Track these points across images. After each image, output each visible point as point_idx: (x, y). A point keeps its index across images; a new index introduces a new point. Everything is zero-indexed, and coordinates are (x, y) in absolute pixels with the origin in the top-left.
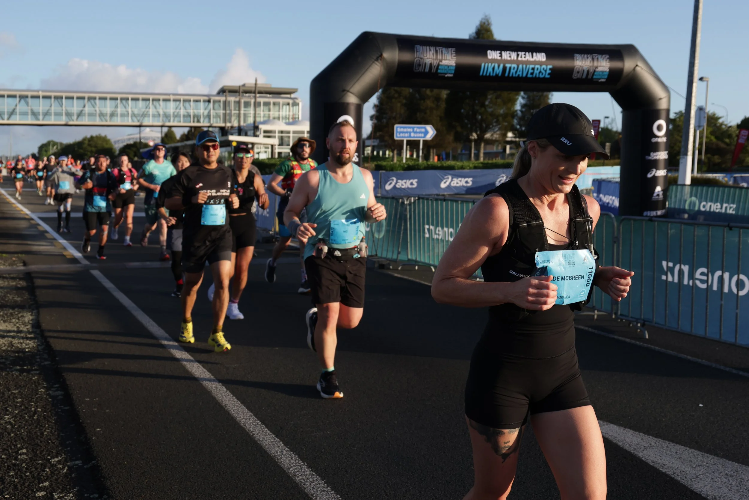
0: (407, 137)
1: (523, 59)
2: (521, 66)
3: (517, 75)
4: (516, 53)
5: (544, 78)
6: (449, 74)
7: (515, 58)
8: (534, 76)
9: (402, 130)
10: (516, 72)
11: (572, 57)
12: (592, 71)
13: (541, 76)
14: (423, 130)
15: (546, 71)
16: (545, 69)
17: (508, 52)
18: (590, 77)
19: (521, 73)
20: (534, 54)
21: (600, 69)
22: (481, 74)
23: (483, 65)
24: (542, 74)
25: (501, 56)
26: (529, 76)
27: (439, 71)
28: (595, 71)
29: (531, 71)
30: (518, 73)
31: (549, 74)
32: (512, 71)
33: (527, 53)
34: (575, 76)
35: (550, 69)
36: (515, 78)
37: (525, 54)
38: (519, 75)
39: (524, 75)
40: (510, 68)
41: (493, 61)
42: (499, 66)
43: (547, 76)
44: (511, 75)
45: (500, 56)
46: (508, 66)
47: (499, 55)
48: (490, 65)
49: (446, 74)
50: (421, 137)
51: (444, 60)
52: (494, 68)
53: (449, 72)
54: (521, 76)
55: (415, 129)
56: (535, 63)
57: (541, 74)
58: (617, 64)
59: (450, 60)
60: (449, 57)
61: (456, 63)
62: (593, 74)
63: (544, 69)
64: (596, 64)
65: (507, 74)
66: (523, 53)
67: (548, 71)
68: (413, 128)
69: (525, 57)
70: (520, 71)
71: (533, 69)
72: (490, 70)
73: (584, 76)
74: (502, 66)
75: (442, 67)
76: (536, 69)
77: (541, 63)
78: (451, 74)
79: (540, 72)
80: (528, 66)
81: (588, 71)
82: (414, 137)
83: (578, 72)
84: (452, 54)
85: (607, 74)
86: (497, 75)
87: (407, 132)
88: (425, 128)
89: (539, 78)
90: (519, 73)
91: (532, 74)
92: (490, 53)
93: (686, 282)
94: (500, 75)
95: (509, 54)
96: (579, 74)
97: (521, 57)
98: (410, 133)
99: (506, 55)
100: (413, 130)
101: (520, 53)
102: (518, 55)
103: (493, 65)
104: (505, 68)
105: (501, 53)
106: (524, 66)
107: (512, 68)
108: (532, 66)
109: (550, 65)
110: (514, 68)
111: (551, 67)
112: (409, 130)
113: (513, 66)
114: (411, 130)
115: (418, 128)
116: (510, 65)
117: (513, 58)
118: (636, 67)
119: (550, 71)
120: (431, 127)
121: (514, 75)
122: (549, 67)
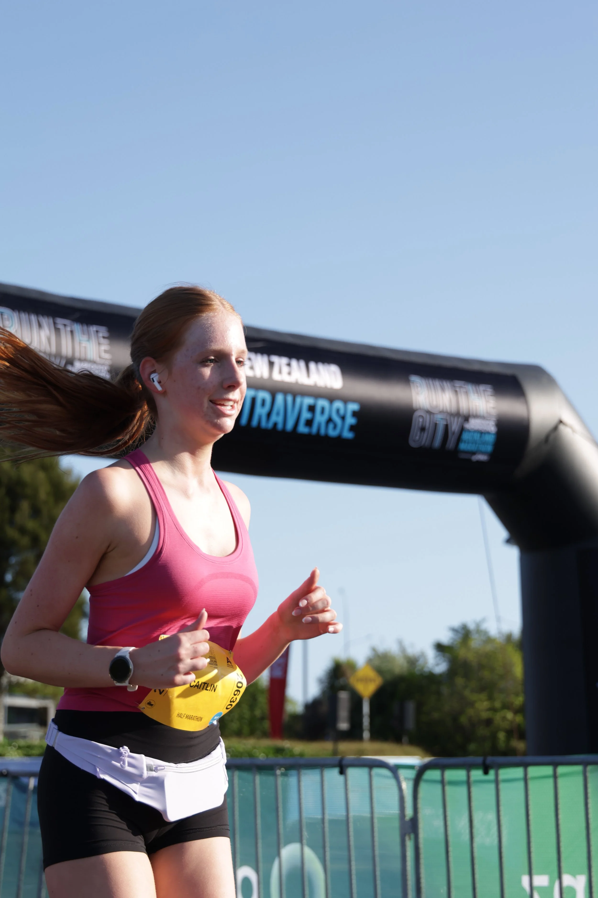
1: (286, 378)
2: (280, 398)
3: (270, 425)
4: (267, 358)
5: (339, 439)
8: (314, 430)
10: (269, 415)
11: (406, 386)
12: (455, 427)
13: (332, 433)
15: (343, 418)
16: (342, 412)
18: (451, 444)
19: (280, 420)
20: (313, 366)
21: (474, 422)
24: (335, 427)
26: (302, 429)
28: (462, 430)
29: (306, 415)
30: (274, 418)
31: (352, 428)
32: (258, 409)
33: (294, 362)
34: (416, 439)
35: (355, 414)
36: (266, 431)
37: (289, 365)
38: (275, 424)
39: (290, 426)
40: (254, 400)
43: (348, 435)
44: (255, 423)
51: (79, 359)
54: (280, 427)
56: (316, 392)
57: (331, 426)
62: (459, 439)
63: (338, 411)
64: (464, 406)
65: (244, 421)
66: (285, 360)
67: (351, 420)
69: (289, 373)
70: (278, 414)
71: (312, 409)
73: (437, 443)
76: (318, 410)
77: (331, 395)
79: (330, 420)
80: (298, 400)
81: (446, 427)
83: (423, 429)
84: (99, 344)
85: (491, 439)
89: (327, 437)
90: (277, 418)
91: (309, 423)
96: (425, 436)
97: (280, 372)
101: (277, 359)
102: (271, 364)
106: (290, 399)
107: (259, 402)
108: (308, 401)
109: (354, 401)
110: (263, 401)
111: (356, 407)
113: (260, 394)
116: (253, 393)
117: (258, 374)
118: (557, 425)
119: (354, 420)
121: (263, 424)
122: (350, 407)
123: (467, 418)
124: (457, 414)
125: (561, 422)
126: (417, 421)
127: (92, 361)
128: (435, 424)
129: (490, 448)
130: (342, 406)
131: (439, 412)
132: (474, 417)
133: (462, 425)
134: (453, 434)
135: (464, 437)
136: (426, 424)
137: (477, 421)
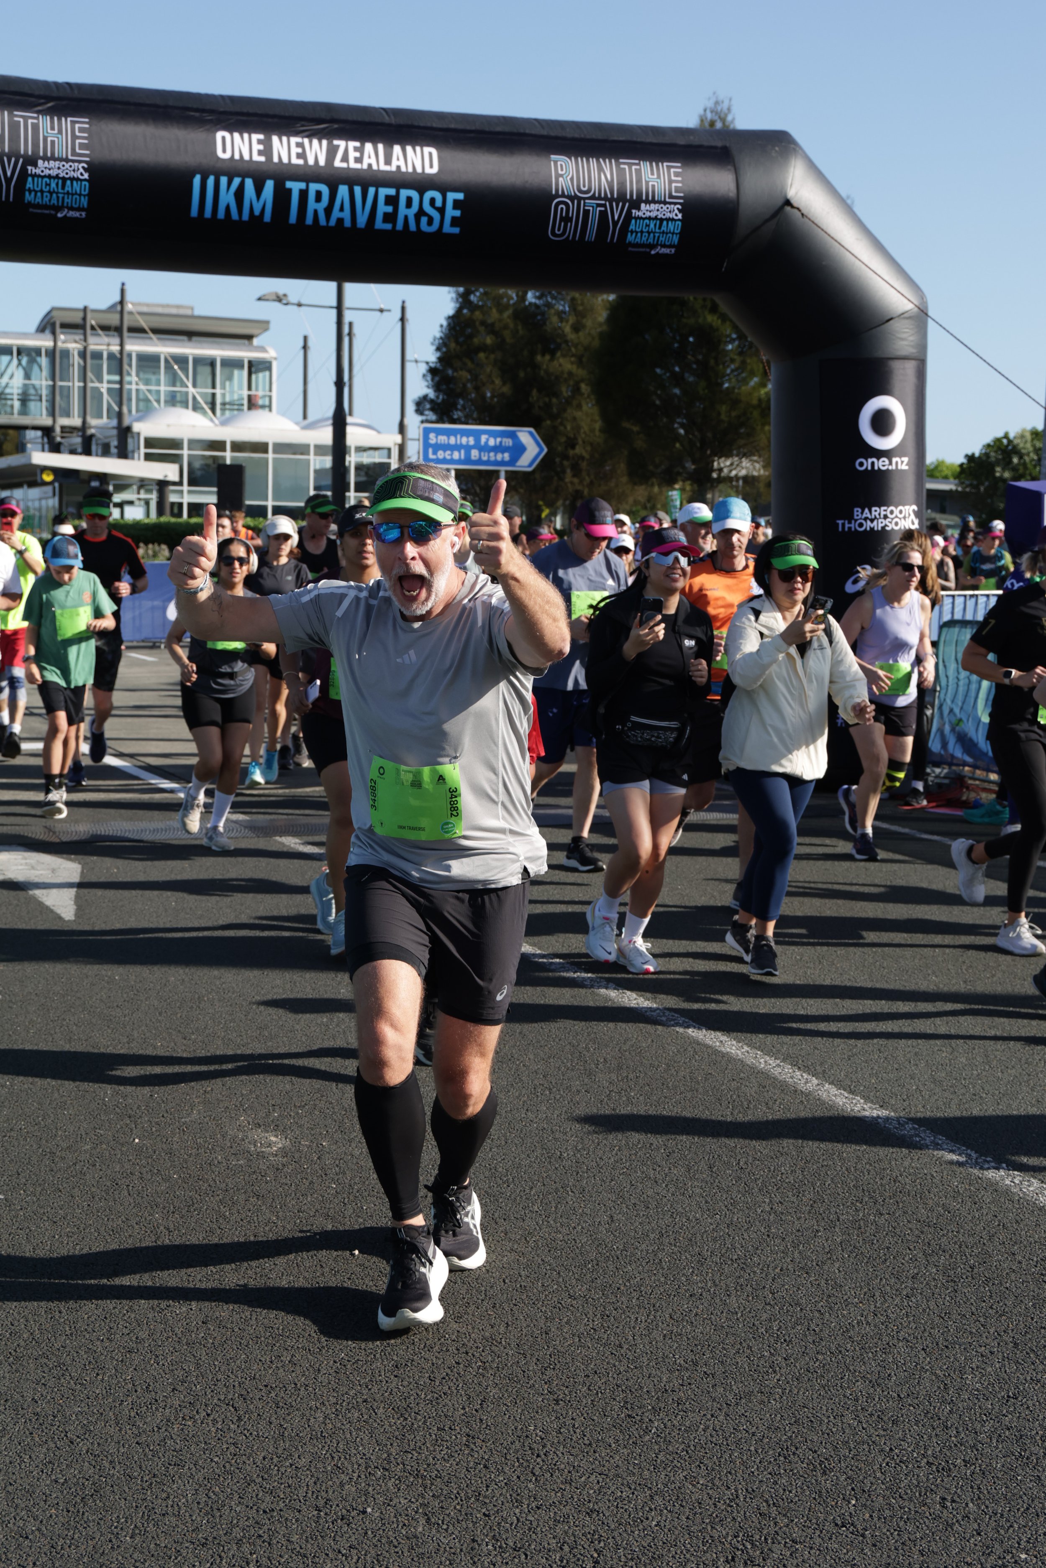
0: (459, 462)
1: (353, 165)
2: (343, 190)
3: (333, 222)
4: (325, 142)
5: (440, 235)
6: (71, 209)
7: (323, 160)
8: (399, 225)
9: (443, 439)
10: (329, 210)
12: (618, 215)
13: (426, 227)
14: (508, 442)
15: (442, 210)
17: (294, 140)
18: (613, 235)
19: (346, 215)
20: (397, 149)
21: (650, 210)
22: (194, 212)
23: (197, 180)
24: (430, 221)
25: (267, 150)
26: (379, 224)
27: (29, 197)
28: (629, 219)
29: (383, 208)
30: (336, 214)
31: (455, 221)
32: (312, 205)
33: (369, 146)
34: (555, 230)
35: (457, 204)
36: (328, 230)
37: (361, 150)
38: (340, 221)
39: (362, 221)
40: (304, 194)
41: (238, 167)
42: (259, 190)
43: (447, 229)
44: (309, 220)
45: (260, 153)
46: (295, 187)
47: (257, 147)
48: (224, 180)
49: (59, 209)
50: (502, 463)
51: (45, 158)
52: (239, 194)
53: (69, 200)
54: (348, 223)
55: (484, 438)
56: (399, 181)
57: (424, 220)
59: (67, 160)
60: (63, 148)
61: (91, 168)
62: (627, 230)
63: (432, 201)
64: (631, 191)
65: (293, 218)
66: (352, 144)
67: (451, 212)
68: (477, 435)
69: (359, 160)
70: (342, 209)
71: (392, 201)
72: (227, 197)
73: (591, 235)
74: (269, 185)
75: (39, 184)
76: (402, 202)
77: (421, 184)
78: (79, 209)
79: (421, 213)
80: (372, 191)
82: (479, 462)
83: (566, 219)
84: (74, 139)
85: (677, 227)
86: (256, 219)
87: (457, 447)
88: (513, 435)
89: (419, 233)
90: (342, 215)
91: (390, 218)
92: (224, 138)
94: (267, 217)
95: (300, 143)
96: (571, 226)
97: (345, 158)
98: (468, 448)
99: (287, 148)
100: (477, 440)
101: (341, 144)
102: (333, 149)
103: (237, 181)
104: (282, 196)
105: (267, 141)
106: (358, 190)
107: (312, 197)
108: (384, 192)
109: (456, 190)
110: (319, 195)
111: (460, 196)
112: (464, 440)
113: (314, 187)
114: (472, 441)
115: (491, 434)
116: (303, 185)
117: (311, 162)
118: (781, 208)
119: (458, 213)
120: (531, 433)
121: (322, 221)
122: (452, 196)
123: (636, 204)
124: (622, 197)
125: (788, 203)
126: (557, 210)
127: (60, 159)
128: (586, 212)
129: (676, 239)
130: (437, 195)
131: (593, 197)
132: (647, 202)
133: (629, 213)
134: (615, 223)
135: (632, 227)
136: (573, 213)
137: (653, 206)
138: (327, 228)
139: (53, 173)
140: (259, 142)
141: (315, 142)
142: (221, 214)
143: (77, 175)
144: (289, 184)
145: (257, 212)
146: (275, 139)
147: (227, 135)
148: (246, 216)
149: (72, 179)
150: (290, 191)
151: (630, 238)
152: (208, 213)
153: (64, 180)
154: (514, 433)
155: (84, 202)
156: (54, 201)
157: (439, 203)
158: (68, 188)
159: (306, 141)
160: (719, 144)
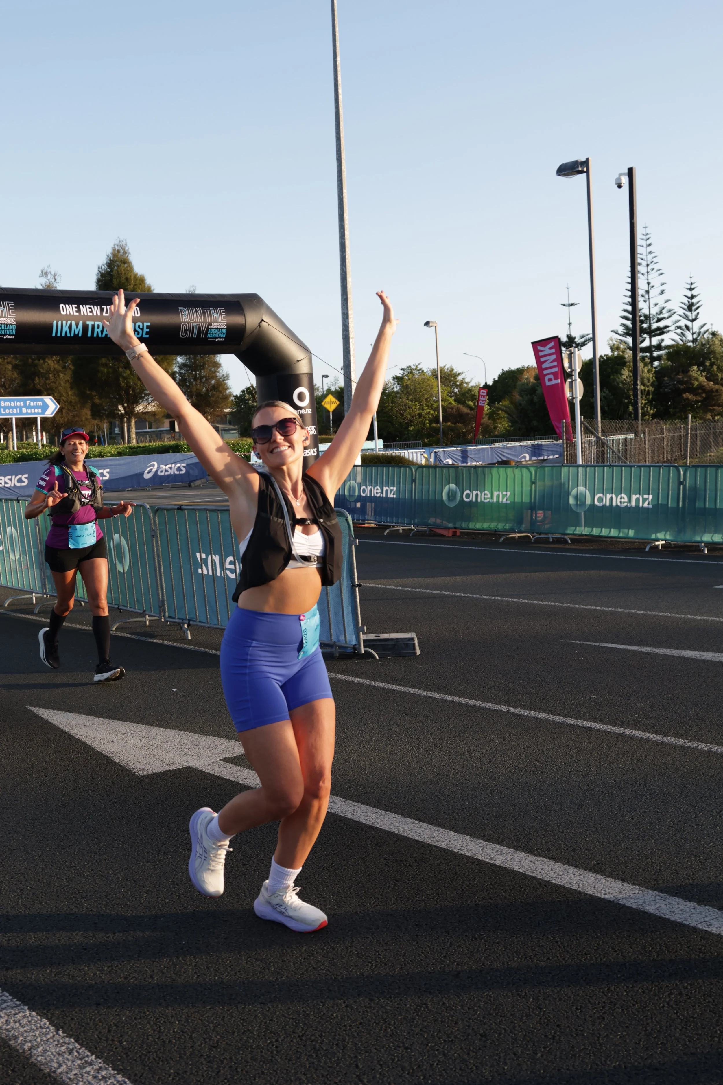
0: (17, 414)
3: (104, 336)
4: (99, 306)
6: (9, 335)
7: (99, 314)
9: (8, 404)
10: (102, 332)
11: (177, 312)
12: (204, 328)
14: (40, 403)
15: (142, 329)
17: (88, 306)
18: (203, 335)
21: (214, 325)
22: (54, 334)
23: (55, 322)
25: (79, 311)
28: (208, 328)
30: (105, 333)
31: (147, 333)
32: (96, 330)
34: (183, 335)
35: (148, 327)
40: (93, 326)
41: (68, 317)
42: (77, 326)
43: (145, 336)
44: (95, 335)
45: (76, 312)
46: (90, 323)
47: (75, 310)
48: (64, 322)
49: (5, 335)
50: (38, 414)
52: (70, 327)
53: (8, 332)
55: (28, 402)
58: (237, 319)
59: (8, 318)
60: (6, 313)
61: (17, 320)
62: (207, 332)
63: (139, 326)
64: (208, 319)
65: (89, 335)
67: (146, 330)
68: (25, 401)
72: (66, 329)
73: (195, 335)
74: (81, 324)
78: (12, 335)
81: (199, 328)
82: (27, 413)
83: (186, 330)
84: (9, 309)
85: (225, 331)
86: (76, 336)
87: (16, 407)
88: (42, 401)
92: (63, 307)
93: (218, 574)
94: (80, 335)
95: (90, 308)
96: (188, 333)
98: (21, 408)
99: (85, 310)
100: (25, 404)
102: (102, 310)
103: (69, 322)
104: (85, 328)
105: (78, 308)
107: (96, 326)
109: (147, 321)
110: (98, 327)
111: (149, 324)
112: (18, 404)
113: (97, 323)
114: (22, 404)
115: (31, 400)
116: (92, 323)
117: (95, 314)
118: (261, 322)
119: (148, 330)
120: (51, 399)
121: (100, 335)
122: (146, 324)
123: (210, 324)
124: (205, 322)
126: (183, 328)
127: (5, 317)
128: (193, 327)
129: (224, 335)
130: (141, 324)
131: (195, 322)
132: (214, 323)
133: (208, 327)
134: (203, 331)
135: (209, 332)
136: (188, 328)
137: (216, 324)
138: (102, 338)
139: (3, 322)
140: (76, 308)
141: (95, 307)
142: (63, 335)
143: (11, 323)
144: (88, 323)
145: (76, 333)
146: (81, 306)
147: (64, 305)
148: (72, 335)
149: (10, 324)
150: (88, 325)
151: (209, 336)
152: (59, 335)
153: (7, 325)
154: (42, 399)
155: (14, 333)
156: (3, 333)
157: (141, 327)
158: (8, 328)
159: (92, 306)
160: (236, 300)
